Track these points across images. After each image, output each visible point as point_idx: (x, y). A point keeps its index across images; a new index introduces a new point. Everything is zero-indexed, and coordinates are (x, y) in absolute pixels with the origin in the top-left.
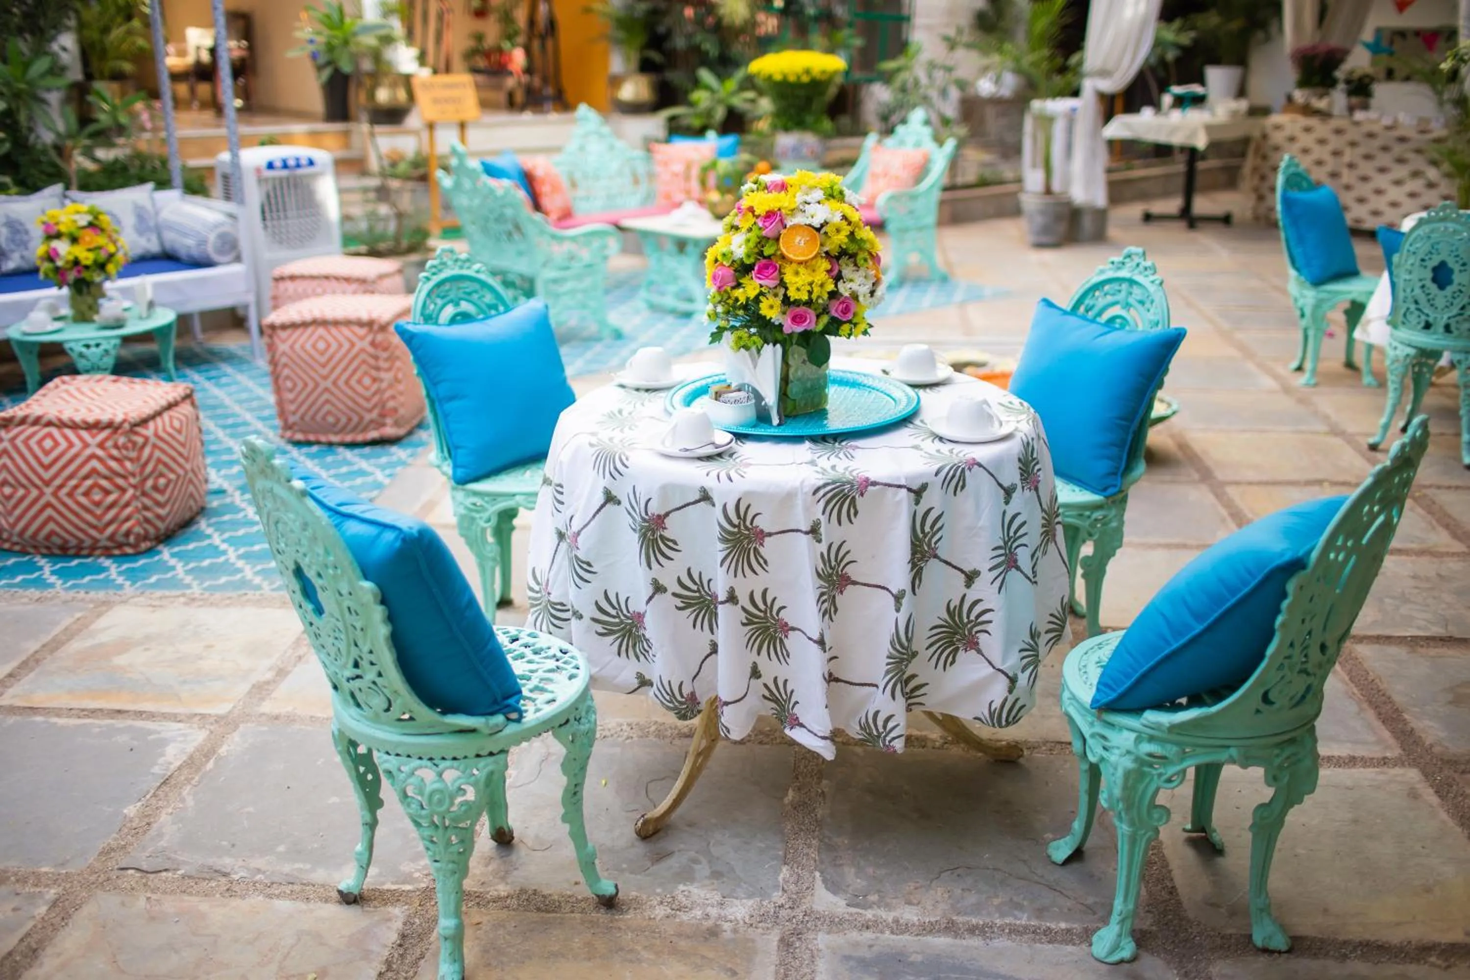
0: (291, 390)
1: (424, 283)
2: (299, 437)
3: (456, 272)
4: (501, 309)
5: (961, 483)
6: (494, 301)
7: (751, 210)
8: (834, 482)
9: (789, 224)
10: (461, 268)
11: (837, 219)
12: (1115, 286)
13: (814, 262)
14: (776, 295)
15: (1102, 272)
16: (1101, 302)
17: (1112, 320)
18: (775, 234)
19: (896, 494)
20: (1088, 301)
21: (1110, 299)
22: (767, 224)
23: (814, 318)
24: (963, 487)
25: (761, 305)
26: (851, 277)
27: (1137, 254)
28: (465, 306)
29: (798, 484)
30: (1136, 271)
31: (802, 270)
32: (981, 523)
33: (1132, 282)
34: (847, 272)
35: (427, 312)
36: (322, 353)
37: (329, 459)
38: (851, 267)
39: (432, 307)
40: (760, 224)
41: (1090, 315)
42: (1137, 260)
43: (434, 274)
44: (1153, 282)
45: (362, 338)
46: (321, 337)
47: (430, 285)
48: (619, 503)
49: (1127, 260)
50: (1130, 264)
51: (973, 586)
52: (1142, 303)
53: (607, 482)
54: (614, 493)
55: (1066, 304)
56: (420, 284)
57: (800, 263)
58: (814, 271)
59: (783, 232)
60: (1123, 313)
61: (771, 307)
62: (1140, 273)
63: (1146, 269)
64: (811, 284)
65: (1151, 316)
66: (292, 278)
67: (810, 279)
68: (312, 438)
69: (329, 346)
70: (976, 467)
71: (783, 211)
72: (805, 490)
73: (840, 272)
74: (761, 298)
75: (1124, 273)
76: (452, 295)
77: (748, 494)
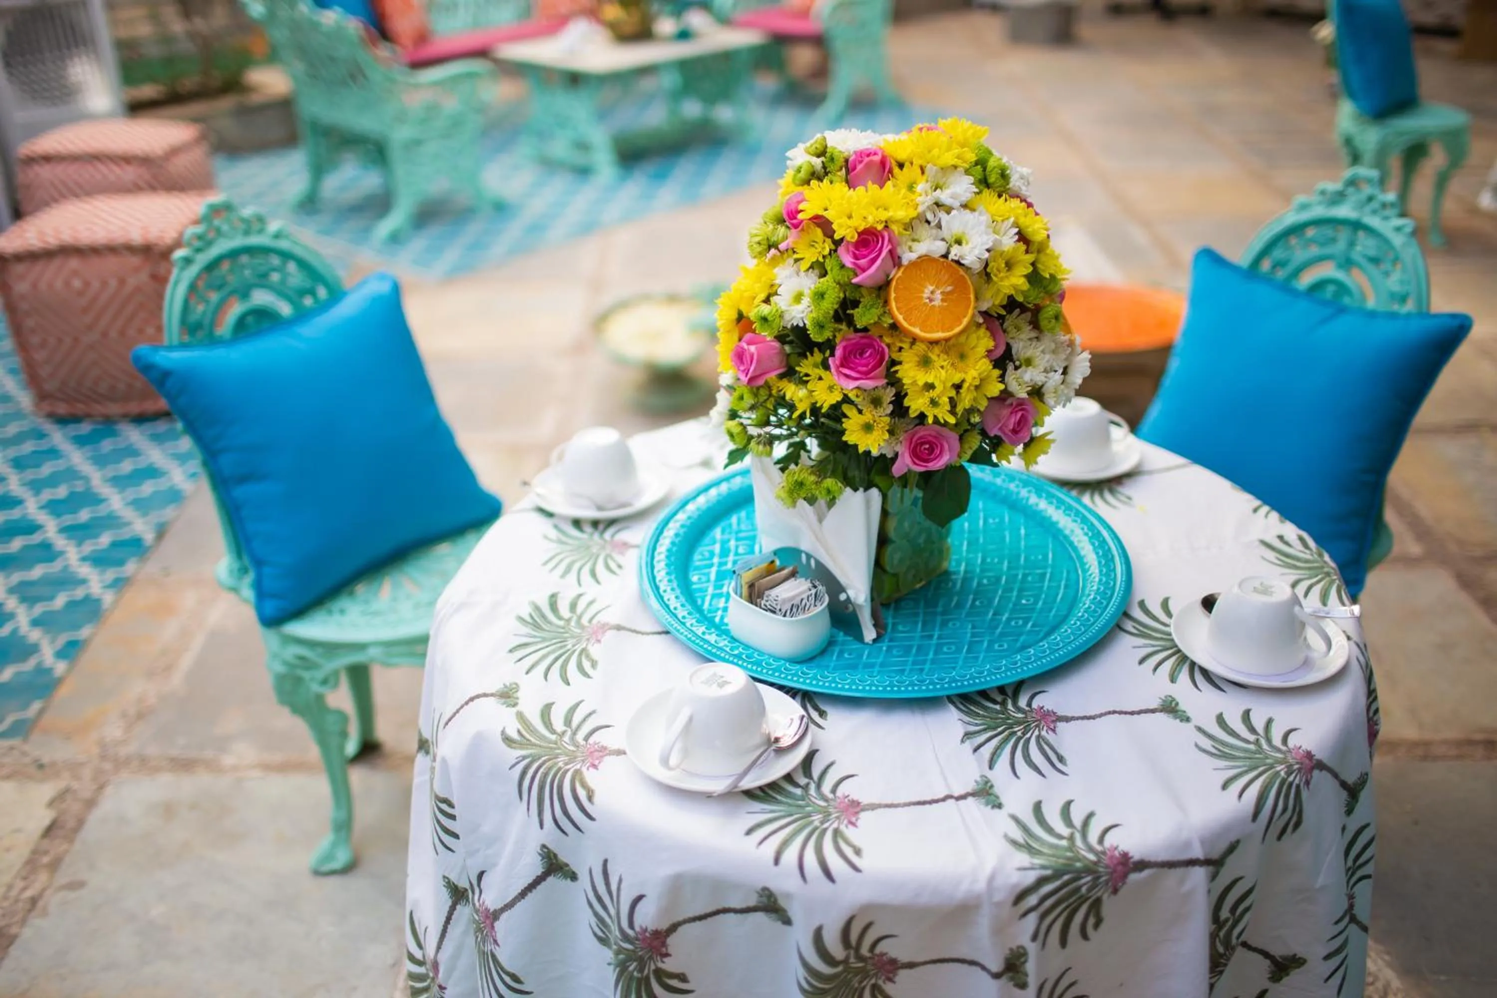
0: (43, 344)
1: (182, 269)
2: (62, 409)
3: (238, 242)
4: (322, 293)
5: (1294, 819)
6: (308, 284)
7: (822, 223)
8: (1057, 874)
9: (907, 257)
10: (247, 233)
11: (1008, 242)
12: (1328, 231)
13: (962, 339)
14: (876, 402)
15: (1304, 207)
16: (1300, 255)
17: (1318, 286)
18: (880, 279)
19: (1181, 882)
20: (1278, 253)
21: (1315, 251)
22: (863, 262)
23: (956, 444)
24: (1298, 825)
25: (847, 424)
26: (1029, 353)
27: (1369, 181)
28: (261, 298)
29: (981, 886)
30: (1368, 209)
31: (938, 358)
32: (1321, 881)
33: (1356, 226)
34: (1022, 346)
35: (193, 318)
36: (80, 293)
37: (107, 445)
38: (1027, 332)
39: (200, 308)
40: (848, 260)
41: (1281, 274)
42: (1367, 190)
43: (198, 250)
44: (1398, 229)
45: (137, 270)
46: (75, 273)
47: (194, 270)
48: (574, 877)
49: (1351, 190)
50: (1354, 197)
51: (1285, 980)
52: (1375, 261)
53: (549, 835)
54: (563, 858)
55: (1242, 257)
56: (175, 271)
57: (934, 343)
58: (962, 356)
59: (897, 274)
60: (1340, 275)
61: (868, 428)
62: (1374, 212)
63: (1384, 206)
64: (958, 387)
65: (1394, 283)
66: (47, 159)
67: (957, 379)
68: (80, 408)
69: (87, 284)
70: (1316, 773)
71: (895, 228)
72: (998, 897)
73: (1009, 347)
74: (846, 408)
75: (1344, 211)
76: (233, 281)
77: (868, 908)
